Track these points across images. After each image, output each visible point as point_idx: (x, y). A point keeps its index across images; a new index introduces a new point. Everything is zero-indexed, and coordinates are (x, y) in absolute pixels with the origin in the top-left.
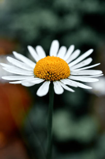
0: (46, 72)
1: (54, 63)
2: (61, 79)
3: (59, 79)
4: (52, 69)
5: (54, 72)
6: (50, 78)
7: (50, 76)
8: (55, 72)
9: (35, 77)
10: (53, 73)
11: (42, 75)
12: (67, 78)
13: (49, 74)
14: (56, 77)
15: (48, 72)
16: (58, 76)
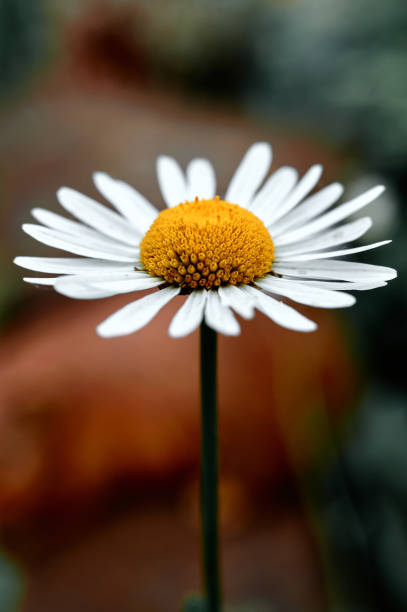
0: (171, 252)
2: (225, 284)
3: (217, 284)
4: (193, 246)
5: (197, 255)
6: (183, 276)
7: (182, 271)
8: (202, 256)
9: (136, 269)
10: (194, 260)
11: (156, 262)
12: (251, 284)
13: (180, 260)
14: (202, 277)
15: (178, 255)
16: (211, 272)
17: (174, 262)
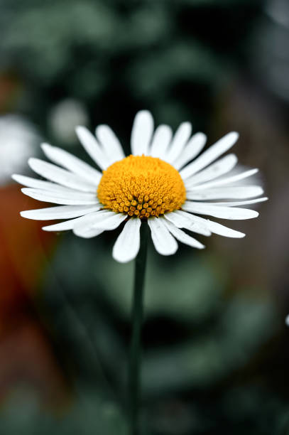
0: (130, 197)
1: (146, 174)
2: (167, 212)
3: (162, 212)
4: (144, 191)
5: (149, 196)
6: (140, 211)
7: (140, 207)
8: (151, 196)
9: (101, 209)
10: (147, 199)
11: (119, 204)
12: (181, 209)
13: (137, 201)
14: (153, 210)
15: (135, 198)
16: (158, 206)
17: (134, 203)
